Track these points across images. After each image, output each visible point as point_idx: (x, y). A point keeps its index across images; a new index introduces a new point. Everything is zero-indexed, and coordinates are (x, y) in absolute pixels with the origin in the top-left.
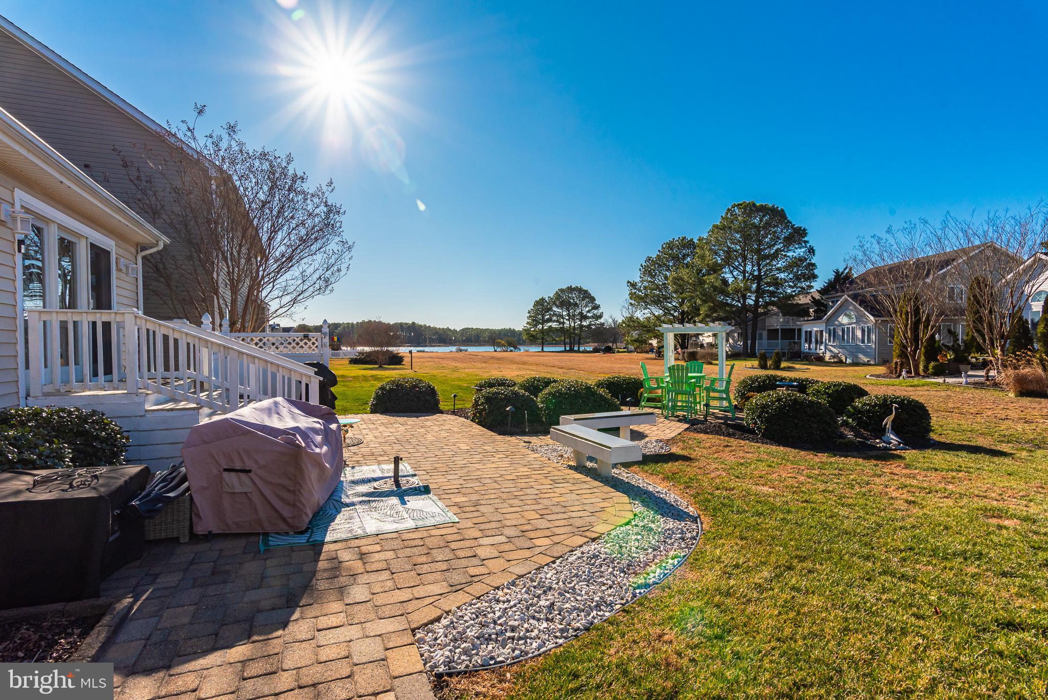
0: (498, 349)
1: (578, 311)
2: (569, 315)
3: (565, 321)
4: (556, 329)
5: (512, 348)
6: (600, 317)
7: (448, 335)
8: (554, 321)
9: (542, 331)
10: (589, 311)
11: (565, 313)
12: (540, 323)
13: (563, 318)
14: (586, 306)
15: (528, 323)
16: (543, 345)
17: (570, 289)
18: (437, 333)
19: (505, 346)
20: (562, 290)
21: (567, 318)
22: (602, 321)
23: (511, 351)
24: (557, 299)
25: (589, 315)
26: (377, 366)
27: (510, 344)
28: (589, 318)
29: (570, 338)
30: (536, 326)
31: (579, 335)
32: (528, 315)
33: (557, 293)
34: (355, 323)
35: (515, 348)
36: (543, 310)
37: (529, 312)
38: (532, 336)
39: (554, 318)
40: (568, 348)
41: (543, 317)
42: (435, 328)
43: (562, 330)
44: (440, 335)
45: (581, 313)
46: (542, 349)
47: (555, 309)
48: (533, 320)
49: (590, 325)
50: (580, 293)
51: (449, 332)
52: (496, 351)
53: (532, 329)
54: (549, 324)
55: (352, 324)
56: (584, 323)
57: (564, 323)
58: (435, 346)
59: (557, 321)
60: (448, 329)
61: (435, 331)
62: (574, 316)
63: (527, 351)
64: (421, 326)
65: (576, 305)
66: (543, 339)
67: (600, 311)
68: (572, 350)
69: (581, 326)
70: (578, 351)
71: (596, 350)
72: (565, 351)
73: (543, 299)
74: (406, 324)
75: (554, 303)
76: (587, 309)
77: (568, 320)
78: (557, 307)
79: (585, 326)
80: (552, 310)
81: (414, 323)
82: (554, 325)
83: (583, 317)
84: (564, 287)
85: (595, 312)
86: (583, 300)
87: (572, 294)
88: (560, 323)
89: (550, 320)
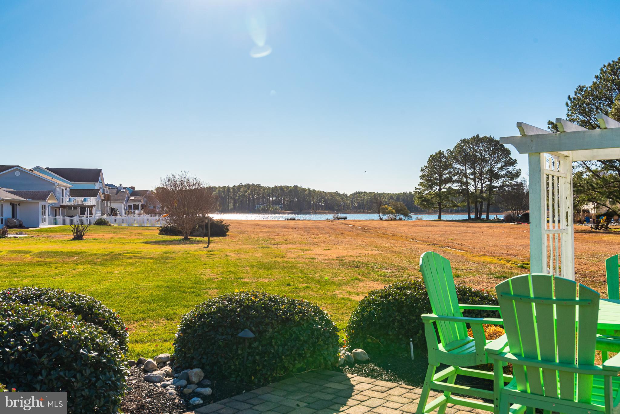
0: (385, 217)
1: (488, 168)
2: (474, 173)
3: (469, 181)
4: (457, 191)
5: (402, 216)
6: (517, 175)
7: (336, 200)
8: (454, 182)
9: (439, 195)
10: (501, 168)
11: (468, 171)
12: (437, 185)
13: (467, 177)
14: (497, 161)
15: (421, 184)
16: (440, 212)
17: (477, 140)
18: (323, 198)
19: (392, 213)
20: (465, 142)
21: (472, 177)
22: (519, 180)
23: (400, 219)
24: (459, 153)
25: (502, 173)
26: (181, 238)
27: (399, 211)
28: (502, 176)
29: (477, 202)
30: (431, 187)
31: (488, 200)
32: (421, 174)
33: (459, 144)
34: (231, 186)
35: (406, 215)
36: (440, 167)
37: (422, 170)
38: (425, 200)
39: (455, 178)
40: (473, 217)
41: (440, 177)
42: (320, 193)
43: (465, 193)
44: (326, 201)
45: (491, 171)
46: (440, 218)
47: (456, 165)
48: (427, 180)
49: (501, 187)
50: (490, 144)
51: (337, 197)
52: (381, 219)
53: (427, 192)
54: (448, 185)
55: (228, 188)
56: (495, 184)
57: (467, 184)
58: (320, 213)
59: (459, 181)
60: (337, 194)
61: (321, 195)
62: (481, 174)
63: (420, 220)
64: (304, 190)
65: (484, 160)
66: (440, 204)
67: (517, 168)
68: (478, 219)
69: (491, 188)
70: (487, 221)
71: (508, 219)
72: (469, 220)
73: (440, 154)
74: (287, 187)
75: (455, 158)
76: (499, 165)
77: (474, 180)
78: (459, 164)
79: (496, 187)
80: (452, 168)
81: (296, 186)
82: (455, 186)
83: (494, 176)
84: (468, 137)
85: (510, 169)
86: (494, 153)
87: (478, 145)
88: (462, 184)
89: (449, 180)
